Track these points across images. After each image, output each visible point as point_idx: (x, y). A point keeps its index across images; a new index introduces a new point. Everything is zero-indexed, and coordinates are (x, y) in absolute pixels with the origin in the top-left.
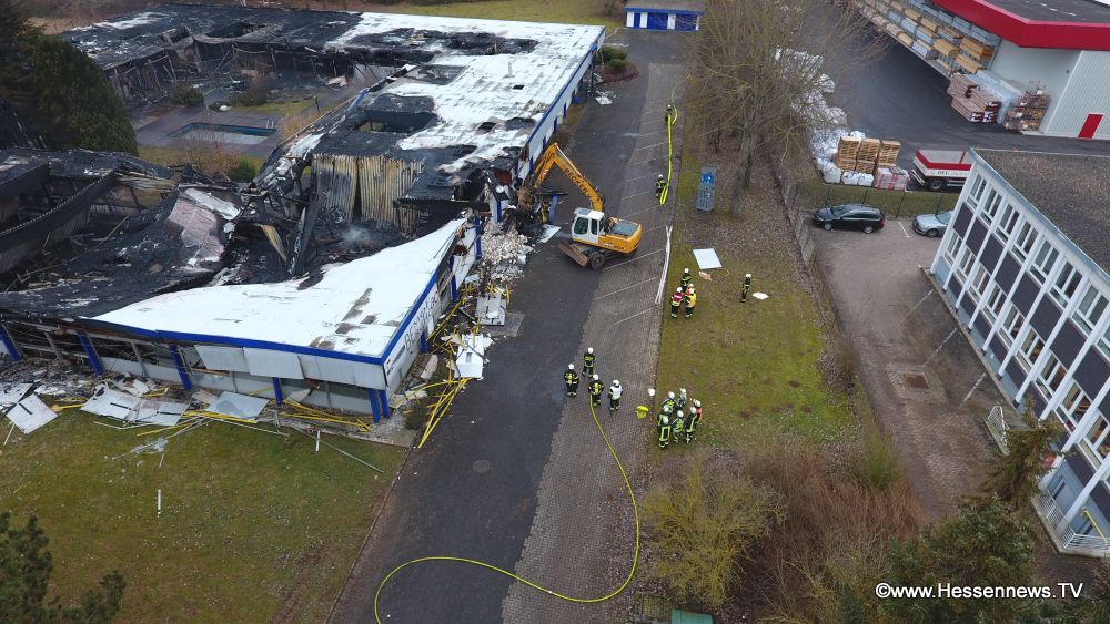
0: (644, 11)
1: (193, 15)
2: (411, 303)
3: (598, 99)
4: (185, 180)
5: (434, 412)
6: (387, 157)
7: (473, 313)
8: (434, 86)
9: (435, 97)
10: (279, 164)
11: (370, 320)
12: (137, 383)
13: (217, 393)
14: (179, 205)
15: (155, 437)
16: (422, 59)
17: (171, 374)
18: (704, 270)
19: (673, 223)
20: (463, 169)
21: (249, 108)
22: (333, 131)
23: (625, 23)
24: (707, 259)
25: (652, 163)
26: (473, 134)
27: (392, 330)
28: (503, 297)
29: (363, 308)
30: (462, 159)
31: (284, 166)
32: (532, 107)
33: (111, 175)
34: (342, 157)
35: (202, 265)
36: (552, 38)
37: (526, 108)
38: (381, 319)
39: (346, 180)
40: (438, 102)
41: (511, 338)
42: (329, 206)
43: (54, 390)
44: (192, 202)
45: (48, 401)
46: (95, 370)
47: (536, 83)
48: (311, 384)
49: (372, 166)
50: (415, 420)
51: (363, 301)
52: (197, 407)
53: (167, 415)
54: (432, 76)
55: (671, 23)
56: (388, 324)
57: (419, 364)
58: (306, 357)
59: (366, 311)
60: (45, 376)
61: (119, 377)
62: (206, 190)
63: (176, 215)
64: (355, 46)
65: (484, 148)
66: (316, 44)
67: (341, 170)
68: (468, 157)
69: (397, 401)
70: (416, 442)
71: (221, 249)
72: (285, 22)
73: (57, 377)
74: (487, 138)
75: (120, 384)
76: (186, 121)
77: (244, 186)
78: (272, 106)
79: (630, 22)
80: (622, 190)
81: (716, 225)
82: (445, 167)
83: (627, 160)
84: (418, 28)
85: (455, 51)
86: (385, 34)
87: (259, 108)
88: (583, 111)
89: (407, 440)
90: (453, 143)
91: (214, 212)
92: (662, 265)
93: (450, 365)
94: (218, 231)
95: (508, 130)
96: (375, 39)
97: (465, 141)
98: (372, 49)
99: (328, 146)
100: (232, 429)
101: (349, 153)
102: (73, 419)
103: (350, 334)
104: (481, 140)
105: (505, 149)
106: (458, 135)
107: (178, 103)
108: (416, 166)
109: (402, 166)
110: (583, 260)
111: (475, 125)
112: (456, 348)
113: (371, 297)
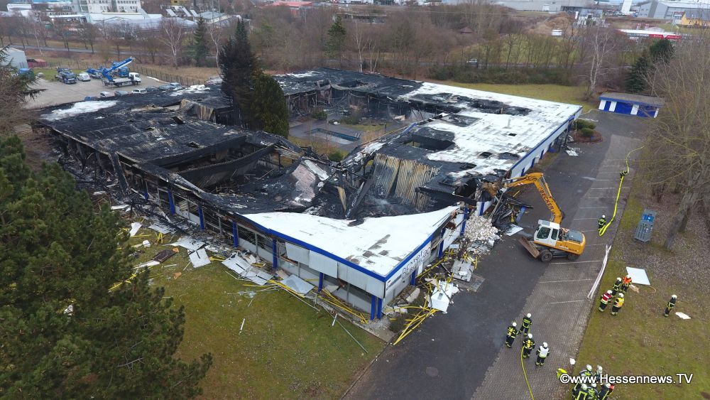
0: (614, 100)
1: (334, 75)
2: (412, 250)
3: (568, 152)
4: (306, 155)
5: (409, 325)
6: (418, 162)
7: (450, 269)
8: (457, 127)
9: (456, 133)
10: (356, 155)
11: (385, 253)
12: (251, 257)
13: (289, 274)
14: (300, 167)
15: (252, 289)
16: (453, 111)
17: (268, 256)
18: (634, 284)
19: (613, 244)
20: (464, 177)
21: (349, 125)
22: (390, 143)
23: (598, 107)
24: (638, 276)
25: (602, 200)
26: (475, 157)
27: (396, 263)
28: (472, 264)
29: (382, 245)
30: (465, 171)
31: (358, 157)
32: (519, 148)
33: (273, 146)
34: (392, 158)
35: (301, 202)
36: (542, 109)
37: (515, 148)
38: (391, 254)
39: (391, 171)
40: (457, 136)
41: (472, 292)
42: (377, 184)
43: (213, 249)
44: (306, 167)
45: (209, 254)
46: (234, 244)
47: (525, 134)
48: (341, 283)
49: (408, 165)
50: (396, 326)
51: (383, 241)
52: (276, 279)
53: (260, 278)
54: (457, 121)
55: (634, 111)
56: (395, 259)
57: (407, 291)
58: (342, 265)
59: (384, 247)
60: (211, 241)
61: (244, 251)
62: (315, 162)
63: (296, 173)
64: (415, 99)
65: (481, 167)
66: (393, 96)
67: (389, 165)
68: (469, 171)
69: (388, 310)
70: (393, 340)
71: (313, 196)
72: (380, 82)
73: (217, 243)
74: (485, 162)
75: (244, 255)
76: (315, 127)
77: (335, 164)
78: (362, 126)
79: (602, 106)
80: (575, 213)
81: (649, 254)
82: (453, 174)
83: (582, 195)
84: (455, 94)
85: (476, 109)
86: (435, 95)
87: (354, 126)
88: (556, 157)
89: (388, 337)
90: (461, 161)
91: (316, 175)
92: (598, 272)
93: (427, 297)
94: (315, 186)
95: (499, 159)
96: (427, 97)
97: (470, 161)
98: (425, 102)
99: (386, 150)
100: (291, 296)
101: (398, 156)
102: (217, 266)
103: (371, 258)
104: (480, 162)
105: (495, 170)
106: (466, 156)
107: (314, 117)
108: (435, 170)
109: (426, 168)
110: (536, 253)
111: (478, 153)
112: (433, 288)
113: (388, 240)
